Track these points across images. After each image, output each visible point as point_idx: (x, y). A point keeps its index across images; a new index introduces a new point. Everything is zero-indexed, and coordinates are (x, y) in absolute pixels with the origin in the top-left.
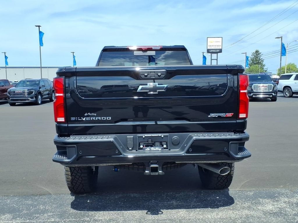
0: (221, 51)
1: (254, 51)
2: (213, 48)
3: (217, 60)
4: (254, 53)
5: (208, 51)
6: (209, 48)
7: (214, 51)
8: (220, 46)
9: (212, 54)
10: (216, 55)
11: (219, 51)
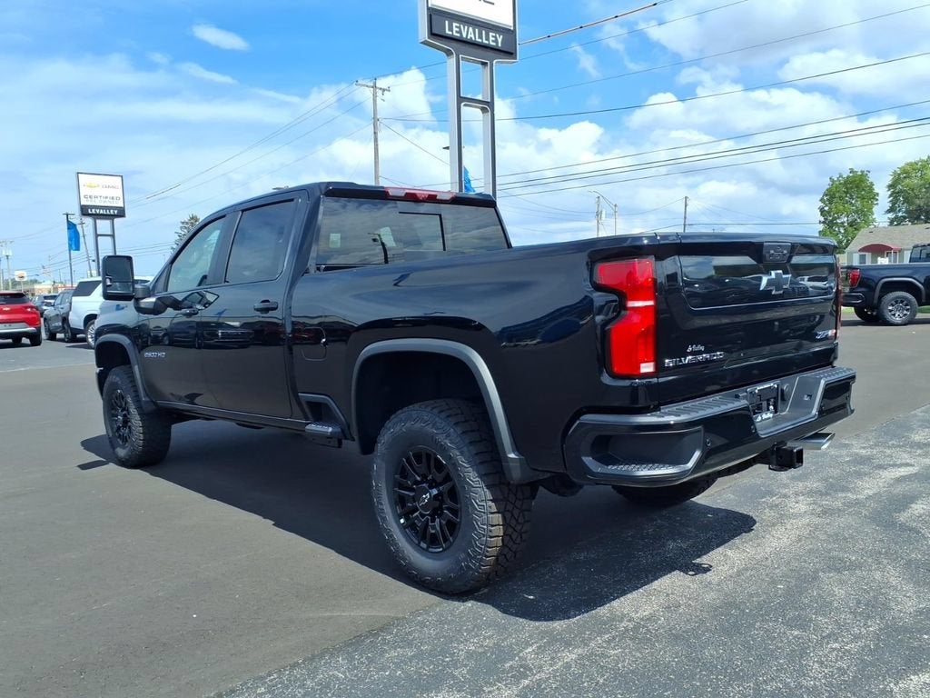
0: (121, 213)
1: (186, 219)
2: (97, 203)
3: (113, 236)
4: (187, 223)
5: (85, 211)
6: (84, 202)
7: (101, 212)
8: (118, 198)
9: (98, 221)
10: (107, 223)
11: (116, 212)
